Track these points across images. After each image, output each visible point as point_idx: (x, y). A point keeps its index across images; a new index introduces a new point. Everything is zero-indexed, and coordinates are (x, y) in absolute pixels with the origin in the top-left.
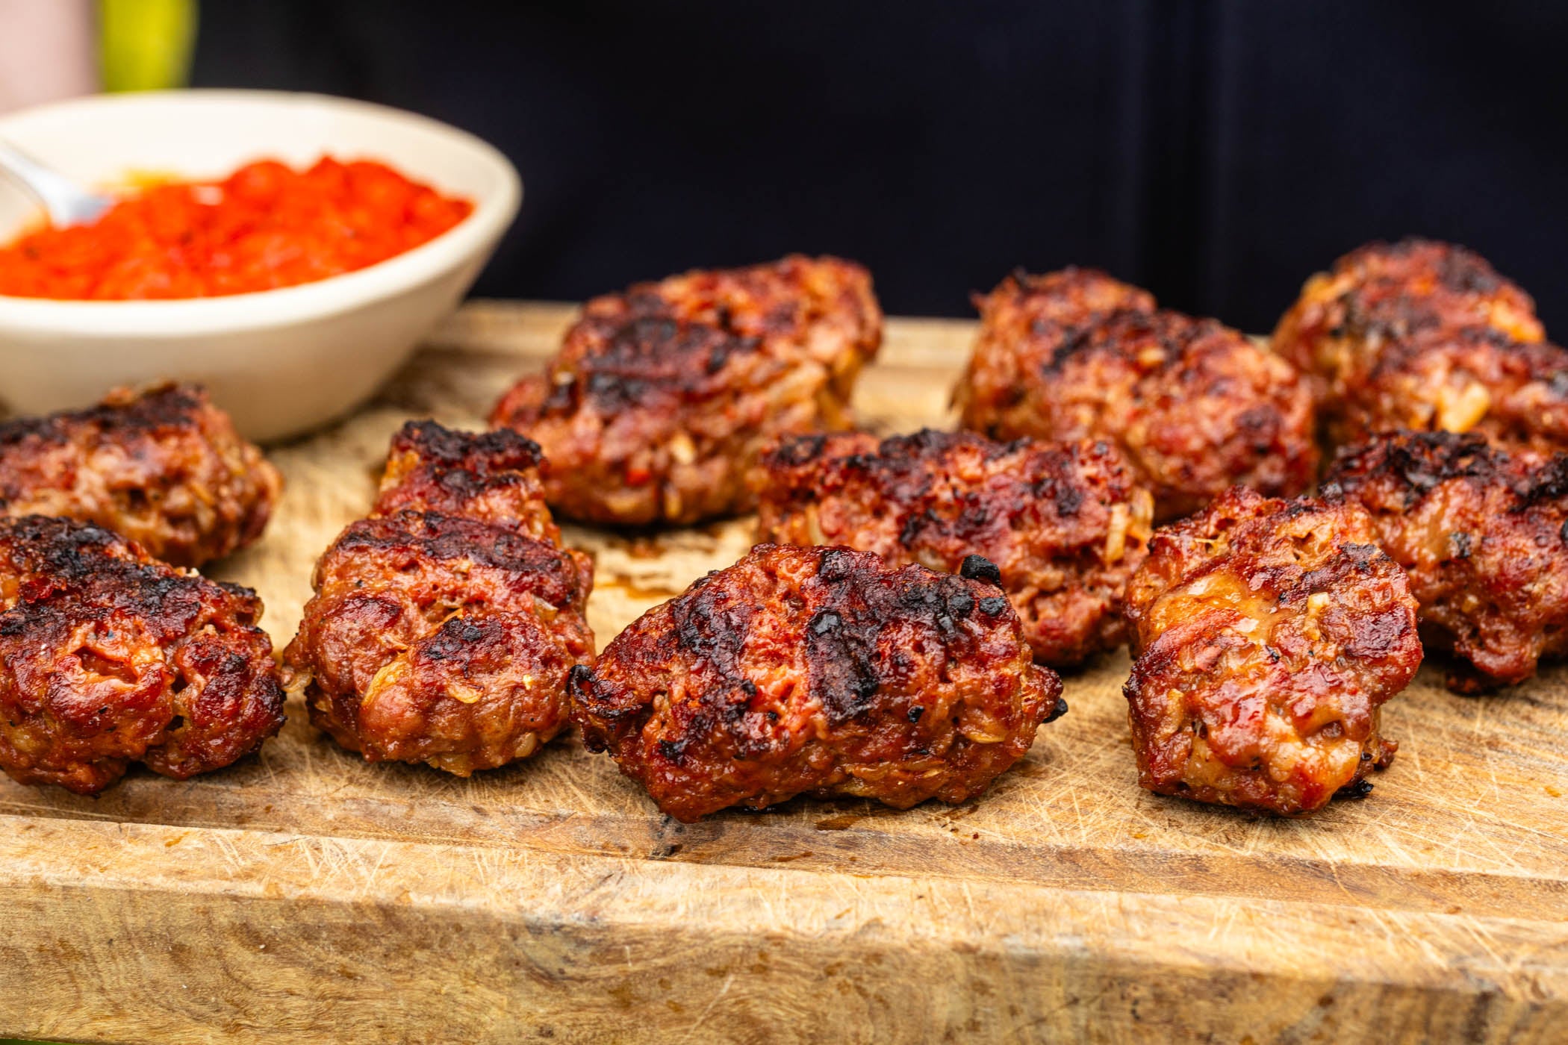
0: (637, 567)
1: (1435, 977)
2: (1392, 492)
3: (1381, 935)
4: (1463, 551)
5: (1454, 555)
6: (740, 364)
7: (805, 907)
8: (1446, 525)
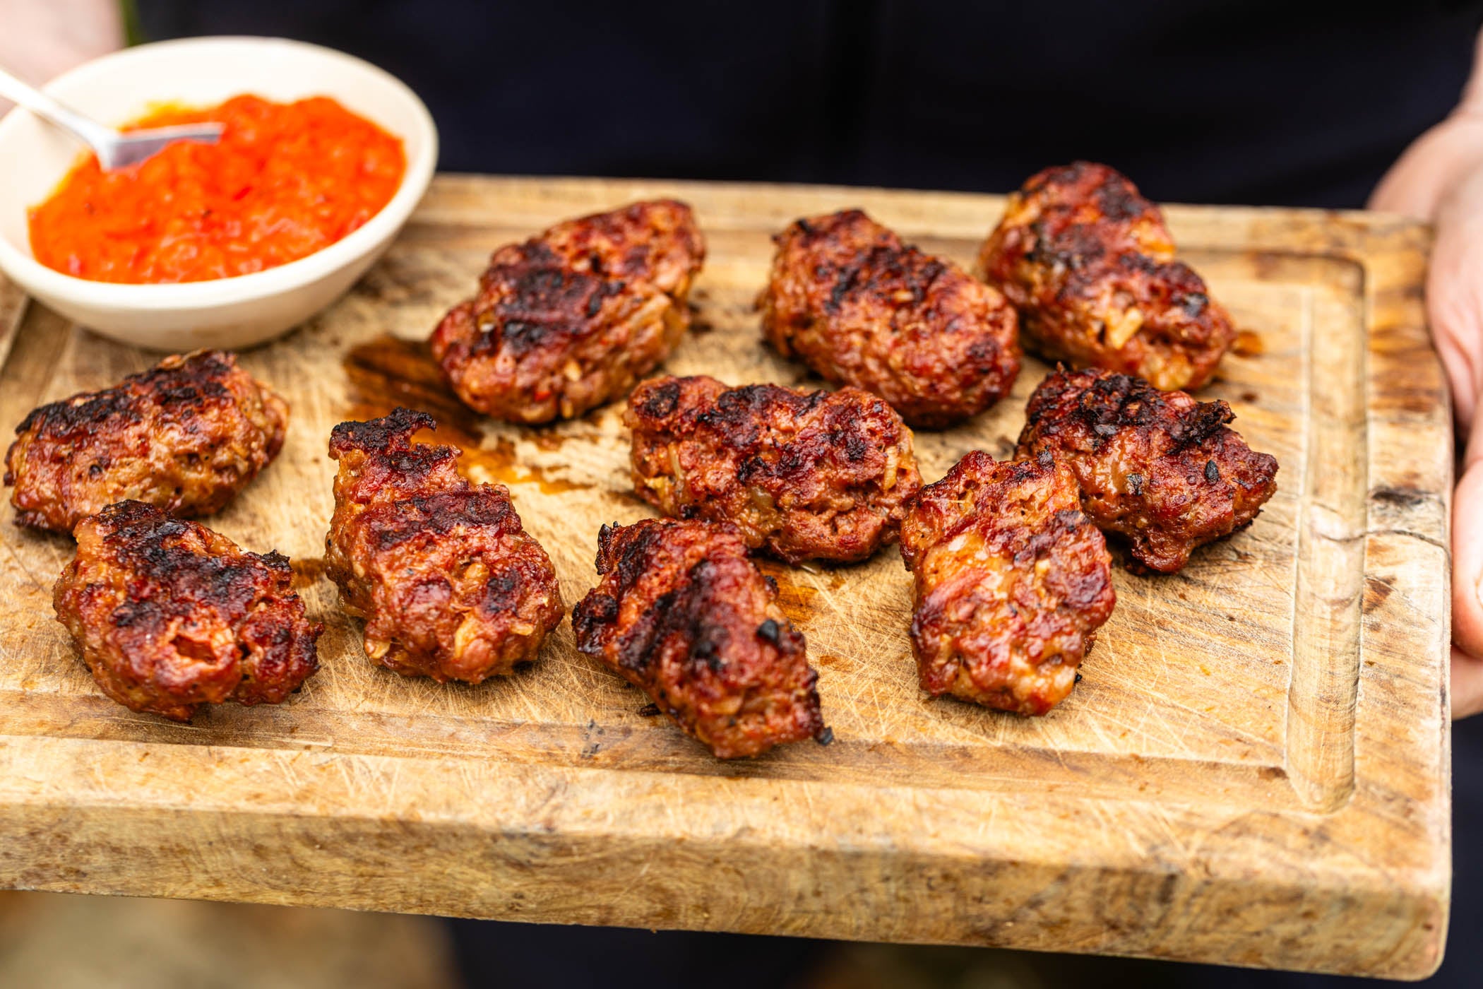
0: (546, 459)
1: (1137, 863)
2: (1084, 438)
3: (1098, 826)
4: (1137, 491)
5: (1131, 492)
6: (609, 304)
7: (697, 812)
8: (1123, 467)
